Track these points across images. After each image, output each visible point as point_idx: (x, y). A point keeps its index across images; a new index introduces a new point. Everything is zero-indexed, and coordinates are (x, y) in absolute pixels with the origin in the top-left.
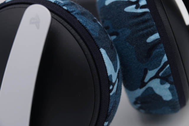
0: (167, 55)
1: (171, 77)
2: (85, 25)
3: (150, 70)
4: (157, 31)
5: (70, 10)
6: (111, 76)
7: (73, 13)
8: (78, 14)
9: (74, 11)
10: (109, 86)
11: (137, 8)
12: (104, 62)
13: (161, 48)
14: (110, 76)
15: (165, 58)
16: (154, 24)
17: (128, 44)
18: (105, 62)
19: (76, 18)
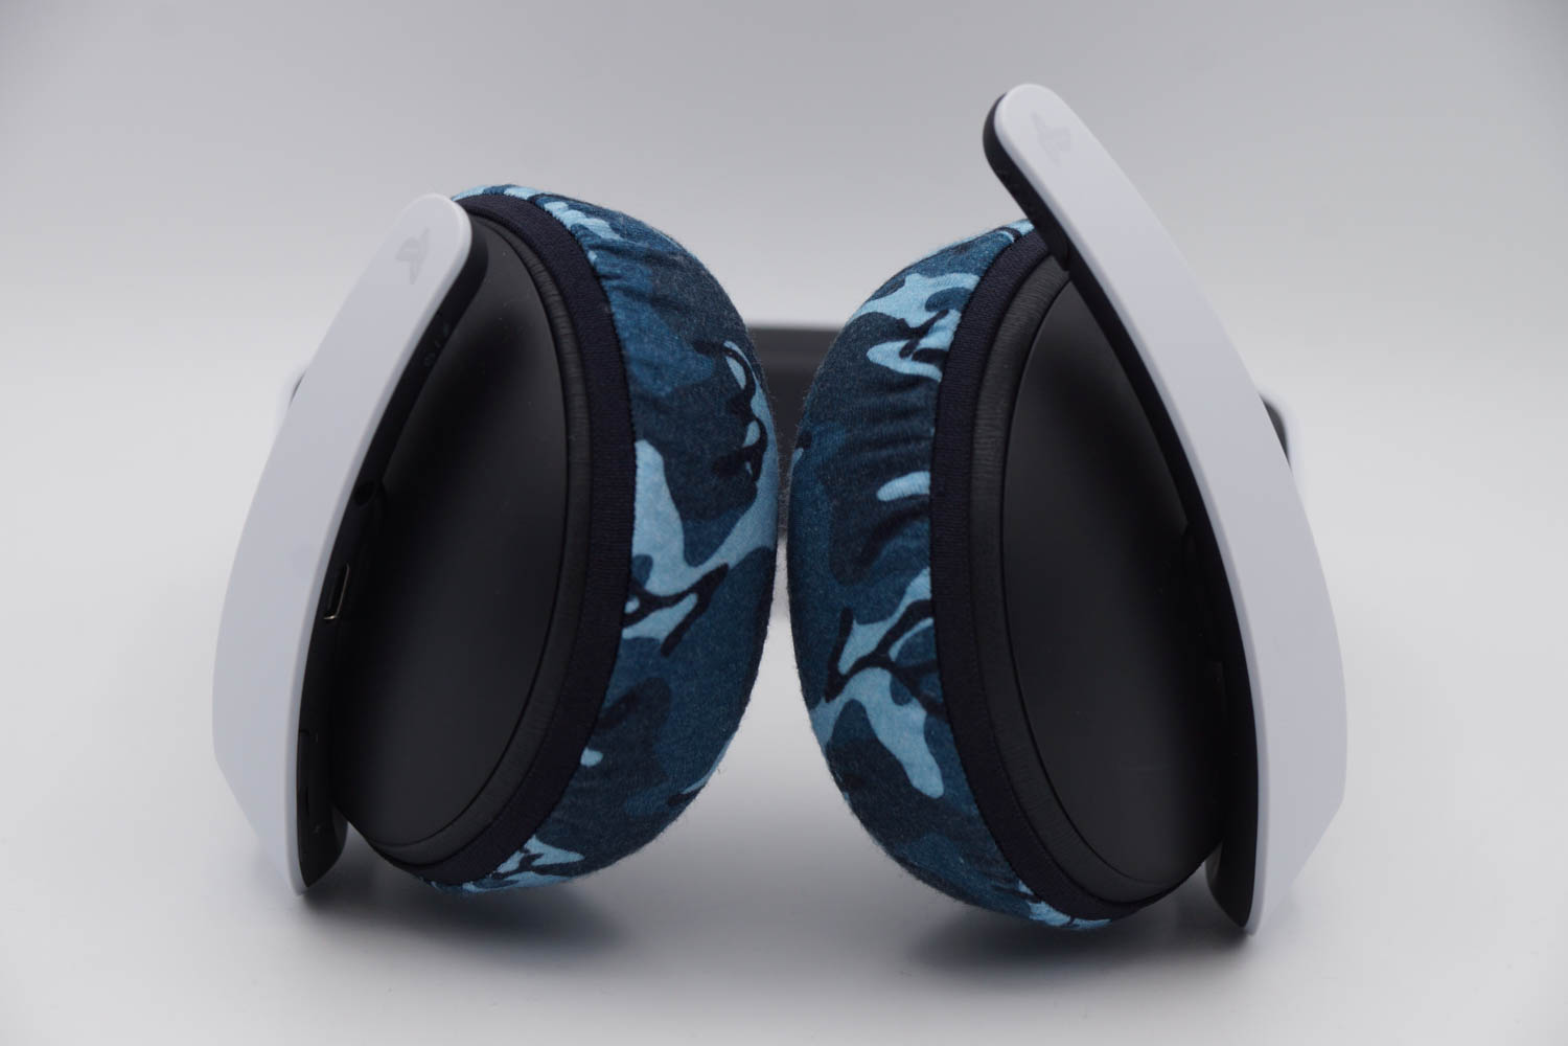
0: (933, 576)
1: (934, 678)
2: (625, 334)
3: (863, 622)
4: (928, 466)
5: (603, 269)
6: (647, 562)
7: (607, 284)
8: (628, 292)
9: (618, 277)
10: (626, 599)
11: (903, 354)
12: (633, 499)
13: (917, 537)
14: (639, 557)
15: (920, 587)
16: (928, 431)
17: (819, 488)
18: (638, 496)
19: (607, 301)
